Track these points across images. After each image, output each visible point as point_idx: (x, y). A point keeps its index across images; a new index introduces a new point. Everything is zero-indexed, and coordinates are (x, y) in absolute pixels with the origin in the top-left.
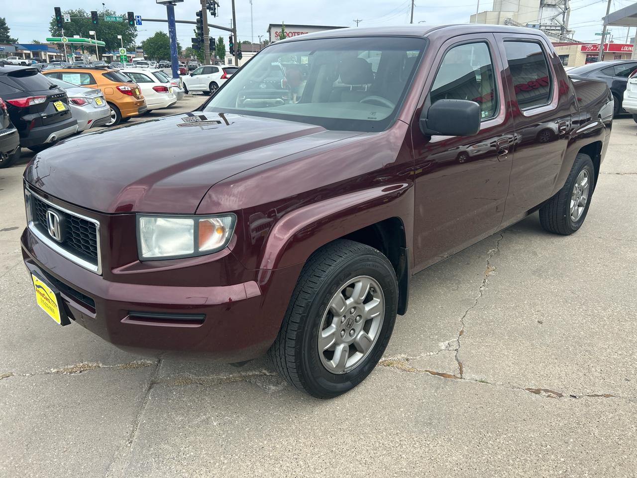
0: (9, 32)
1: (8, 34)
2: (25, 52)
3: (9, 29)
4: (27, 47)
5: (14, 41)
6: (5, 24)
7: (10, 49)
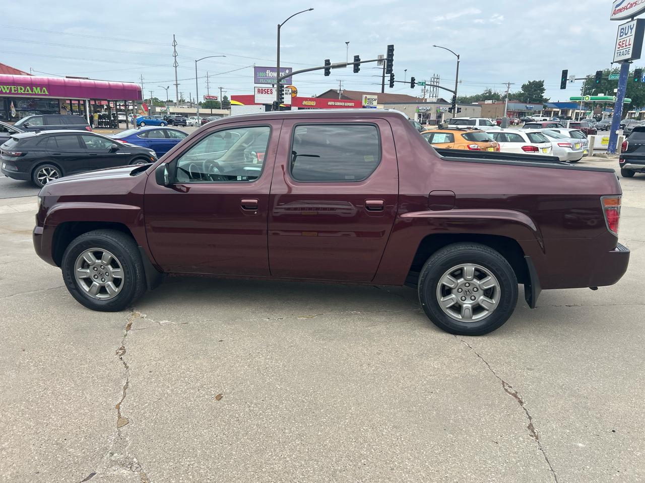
0: (543, 93)
1: (543, 95)
2: (554, 110)
3: (545, 90)
4: (558, 105)
5: (546, 100)
6: (543, 85)
7: (539, 107)
